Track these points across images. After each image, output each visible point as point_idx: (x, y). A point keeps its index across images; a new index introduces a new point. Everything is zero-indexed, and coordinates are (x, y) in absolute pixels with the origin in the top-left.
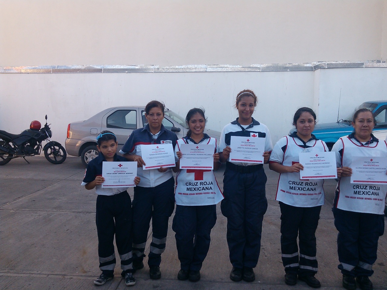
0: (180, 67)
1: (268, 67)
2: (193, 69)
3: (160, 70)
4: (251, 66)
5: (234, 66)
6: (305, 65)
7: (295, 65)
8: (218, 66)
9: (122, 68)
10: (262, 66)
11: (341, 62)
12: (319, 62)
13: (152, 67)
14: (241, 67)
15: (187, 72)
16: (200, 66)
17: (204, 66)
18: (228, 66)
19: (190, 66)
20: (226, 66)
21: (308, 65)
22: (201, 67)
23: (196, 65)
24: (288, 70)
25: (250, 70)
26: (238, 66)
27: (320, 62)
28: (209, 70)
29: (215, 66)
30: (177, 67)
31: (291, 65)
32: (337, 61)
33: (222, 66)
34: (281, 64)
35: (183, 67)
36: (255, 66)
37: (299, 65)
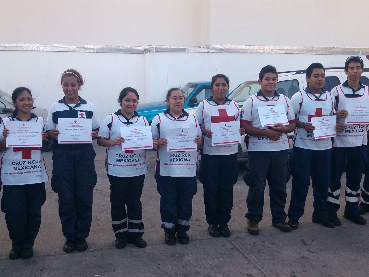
0: (10, 45)
1: (101, 49)
2: (24, 47)
4: (86, 46)
5: (68, 47)
6: (137, 48)
7: (128, 48)
8: (52, 45)
10: (97, 47)
11: (167, 47)
12: (148, 46)
14: (75, 47)
15: (18, 51)
16: (32, 45)
17: (36, 45)
18: (62, 46)
19: (21, 45)
20: (60, 46)
21: (139, 48)
22: (34, 46)
23: (28, 44)
24: (121, 52)
25: (84, 50)
26: (72, 46)
27: (150, 46)
28: (42, 49)
29: (48, 46)
31: (123, 48)
32: (164, 46)
33: (56, 45)
34: (114, 46)
35: (13, 45)
36: (89, 46)
37: (131, 48)
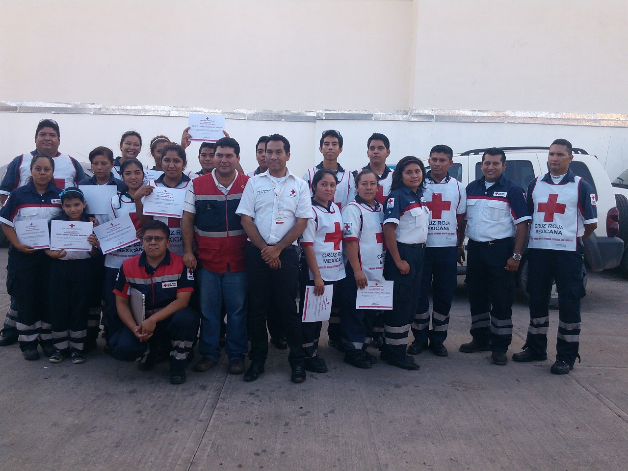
0: (133, 108)
1: (256, 115)
2: (151, 111)
3: (103, 110)
4: (235, 111)
5: (211, 111)
6: (308, 114)
7: (295, 114)
8: (188, 109)
9: (48, 106)
10: (250, 112)
11: (355, 112)
12: (326, 110)
13: (92, 107)
14: (220, 112)
16: (161, 108)
17: (167, 108)
19: (147, 107)
21: (311, 114)
22: (164, 109)
23: (156, 106)
24: (283, 120)
25: (232, 116)
26: (217, 110)
28: (173, 113)
29: (184, 109)
30: (129, 107)
31: (288, 113)
32: (350, 111)
33: (195, 109)
34: (275, 110)
35: (137, 108)
36: (240, 111)
37: (299, 114)
